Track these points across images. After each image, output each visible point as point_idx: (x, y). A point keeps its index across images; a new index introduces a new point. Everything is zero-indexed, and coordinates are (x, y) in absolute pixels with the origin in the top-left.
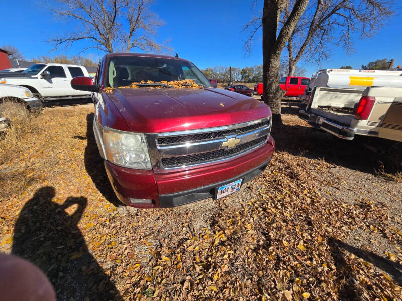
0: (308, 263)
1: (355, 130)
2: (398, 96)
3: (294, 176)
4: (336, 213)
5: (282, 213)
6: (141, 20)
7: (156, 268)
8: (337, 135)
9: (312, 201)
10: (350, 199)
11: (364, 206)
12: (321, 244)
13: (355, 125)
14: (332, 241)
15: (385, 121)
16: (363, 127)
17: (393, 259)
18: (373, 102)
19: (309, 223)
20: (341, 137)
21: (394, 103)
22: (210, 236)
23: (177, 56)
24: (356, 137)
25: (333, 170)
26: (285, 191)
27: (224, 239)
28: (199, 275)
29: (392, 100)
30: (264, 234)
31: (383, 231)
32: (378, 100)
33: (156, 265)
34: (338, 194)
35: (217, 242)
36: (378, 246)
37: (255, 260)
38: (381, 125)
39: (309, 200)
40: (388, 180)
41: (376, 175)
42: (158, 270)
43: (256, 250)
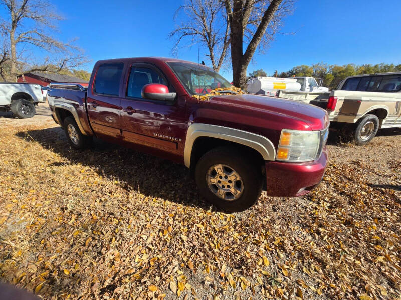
0: (377, 199)
2: (347, 96)
7: (325, 238)
11: (354, 163)
12: (369, 189)
14: (369, 185)
15: (342, 112)
16: (332, 116)
17: (395, 185)
18: (337, 100)
19: (350, 180)
21: (345, 100)
27: (329, 205)
28: (349, 229)
29: (344, 98)
31: (376, 173)
32: (339, 98)
33: (323, 237)
35: (327, 209)
36: (383, 181)
37: (357, 209)
38: (340, 114)
41: (337, 146)
42: (328, 239)
43: (350, 204)
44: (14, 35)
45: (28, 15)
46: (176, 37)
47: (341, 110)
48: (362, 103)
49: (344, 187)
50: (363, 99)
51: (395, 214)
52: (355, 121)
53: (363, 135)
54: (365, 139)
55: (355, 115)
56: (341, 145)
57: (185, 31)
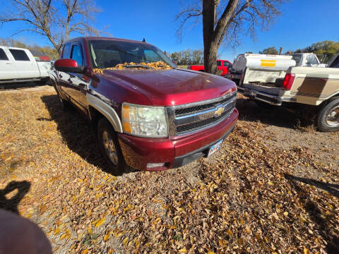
0: (279, 193)
1: (282, 98)
2: (309, 73)
3: (245, 135)
4: (282, 157)
5: (248, 163)
6: (78, 6)
7: (176, 218)
8: (269, 102)
9: (264, 151)
10: (286, 147)
11: (296, 150)
12: (281, 179)
13: (282, 95)
14: (287, 176)
15: (301, 91)
16: (287, 95)
17: (324, 181)
18: (294, 77)
19: (268, 166)
20: (273, 104)
21: (306, 78)
22: (205, 186)
23: (144, 41)
24: (283, 102)
25: (268, 128)
26: (244, 146)
27: (216, 187)
28: (211, 216)
29: (305, 76)
30: (242, 179)
31: (312, 165)
32: (297, 75)
33: (174, 216)
34: (277, 144)
35: (211, 190)
36: (313, 175)
37: (245, 197)
38: (299, 94)
39: (262, 152)
40: (303, 131)
41: (295, 129)
42: (177, 219)
43: (242, 191)
44: (68, 27)
45: (78, 11)
46: (181, 19)
47: (300, 89)
48: (328, 82)
49: (251, 173)
50: (330, 77)
51: (286, 214)
52: (318, 103)
53: (332, 120)
54: (333, 124)
55: (318, 96)
56: (299, 129)
57: (190, 12)
